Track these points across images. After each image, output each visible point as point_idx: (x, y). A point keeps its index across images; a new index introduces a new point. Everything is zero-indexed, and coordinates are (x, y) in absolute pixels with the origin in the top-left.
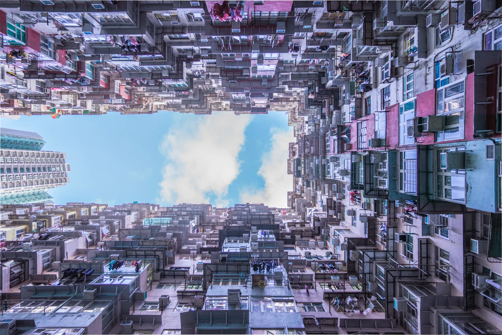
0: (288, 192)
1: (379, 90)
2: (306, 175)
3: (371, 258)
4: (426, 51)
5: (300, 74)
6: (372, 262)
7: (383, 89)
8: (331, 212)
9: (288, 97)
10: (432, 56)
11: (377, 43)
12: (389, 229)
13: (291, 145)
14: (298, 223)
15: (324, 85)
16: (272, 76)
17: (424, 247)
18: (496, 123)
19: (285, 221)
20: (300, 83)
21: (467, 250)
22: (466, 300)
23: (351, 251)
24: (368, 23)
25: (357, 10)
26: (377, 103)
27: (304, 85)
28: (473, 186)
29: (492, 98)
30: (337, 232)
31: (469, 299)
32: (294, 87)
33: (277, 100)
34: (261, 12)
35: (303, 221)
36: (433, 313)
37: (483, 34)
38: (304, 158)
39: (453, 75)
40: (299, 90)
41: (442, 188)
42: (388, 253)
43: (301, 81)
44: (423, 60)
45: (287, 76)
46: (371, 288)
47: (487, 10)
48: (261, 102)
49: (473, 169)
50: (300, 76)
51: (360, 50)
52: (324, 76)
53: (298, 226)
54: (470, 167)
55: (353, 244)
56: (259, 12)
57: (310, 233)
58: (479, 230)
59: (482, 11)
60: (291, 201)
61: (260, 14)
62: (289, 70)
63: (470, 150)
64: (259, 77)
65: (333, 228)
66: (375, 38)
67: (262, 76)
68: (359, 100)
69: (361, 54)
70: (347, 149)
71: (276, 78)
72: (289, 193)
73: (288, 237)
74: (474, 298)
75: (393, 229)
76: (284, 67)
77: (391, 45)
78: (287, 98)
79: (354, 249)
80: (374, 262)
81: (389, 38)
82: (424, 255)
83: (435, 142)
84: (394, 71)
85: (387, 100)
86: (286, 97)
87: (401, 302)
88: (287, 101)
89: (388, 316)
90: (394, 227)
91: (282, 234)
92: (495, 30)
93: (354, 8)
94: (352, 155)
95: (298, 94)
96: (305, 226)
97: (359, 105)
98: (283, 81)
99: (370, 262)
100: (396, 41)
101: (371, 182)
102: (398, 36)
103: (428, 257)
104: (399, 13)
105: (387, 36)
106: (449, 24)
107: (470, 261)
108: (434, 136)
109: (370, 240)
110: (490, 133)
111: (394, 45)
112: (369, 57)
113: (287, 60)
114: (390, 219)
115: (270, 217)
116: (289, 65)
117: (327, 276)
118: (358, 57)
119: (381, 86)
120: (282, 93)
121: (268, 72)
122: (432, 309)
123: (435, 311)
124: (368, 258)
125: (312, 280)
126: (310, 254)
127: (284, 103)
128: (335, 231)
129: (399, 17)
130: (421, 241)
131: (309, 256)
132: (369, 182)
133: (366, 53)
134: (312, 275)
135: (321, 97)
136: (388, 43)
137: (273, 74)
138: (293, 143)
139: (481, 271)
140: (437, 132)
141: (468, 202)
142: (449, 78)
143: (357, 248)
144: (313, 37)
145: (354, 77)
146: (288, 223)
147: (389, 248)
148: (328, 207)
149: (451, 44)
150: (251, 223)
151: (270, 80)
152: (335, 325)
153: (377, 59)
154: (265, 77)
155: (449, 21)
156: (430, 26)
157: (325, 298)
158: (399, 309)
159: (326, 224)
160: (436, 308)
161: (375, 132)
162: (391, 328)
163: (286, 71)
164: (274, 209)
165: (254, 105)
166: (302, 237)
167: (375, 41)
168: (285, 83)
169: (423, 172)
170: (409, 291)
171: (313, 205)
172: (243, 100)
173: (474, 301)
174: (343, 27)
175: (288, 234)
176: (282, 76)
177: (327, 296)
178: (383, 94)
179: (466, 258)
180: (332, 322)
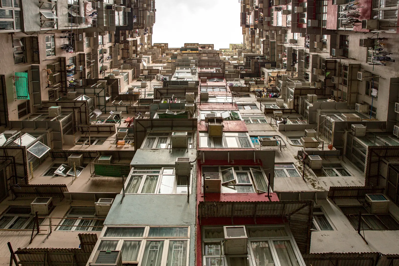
0: (168, 44)
1: (255, 103)
2: (182, 54)
3: (98, 94)
4: (285, 131)
5: (275, 48)
6: (95, 95)
7: (256, 105)
8: (146, 73)
9: (256, 42)
10: (280, 134)
11: (296, 98)
12: (126, 108)
13: (211, 45)
14: (136, 48)
15: (264, 66)
16: (272, 25)
17: (108, 129)
18: (210, 165)
19: (138, 39)
20: (267, 49)
21: (102, 153)
22: (58, 152)
23: (106, 81)
24: (315, 91)
25: (325, 82)
26: (243, 101)
27: (265, 52)
28: (156, 153)
29: (233, 163)
30: (125, 74)
31: (60, 154)
32: (263, 45)
33: (253, 33)
34: (327, 5)
35: (138, 53)
36: (47, 130)
37: (293, 163)
38: (198, 53)
39: (261, 146)
40: (261, 50)
41: (156, 136)
42: (104, 106)
43: (269, 50)
44: (278, 129)
45: (273, 38)
46: (71, 94)
47: (312, 163)
48: (250, 20)
49: (171, 153)
50: (273, 48)
51: (292, 88)
52: (272, 66)
53: (134, 48)
54: (173, 151)
55: (113, 83)
56: (327, 4)
57: (125, 56)
58: (120, 162)
59: (312, 161)
60: (158, 46)
61: (326, 6)
62: (279, 38)
63: (189, 151)
64: (272, 14)
65: (130, 72)
66: (300, 97)
67: (273, 16)
68: (247, 89)
69: (288, 89)
70: (201, 79)
71: (271, 28)
72: (166, 45)
73: (122, 38)
74: (61, 157)
75: (126, 110)
76: (281, 35)
77: (294, 109)
78: (254, 41)
79: (108, 83)
80: (95, 96)
81: (300, 107)
82: (100, 129)
83: (199, 131)
84: (270, 111)
85: (245, 108)
86: (256, 40)
87: (57, 111)
88: (252, 41)
89: (45, 103)
90: (127, 111)
91: (125, 34)
92: (295, 170)
93: (327, 80)
94: (196, 81)
95: (258, 49)
96: (134, 53)
97: (243, 89)
98: (269, 35)
99: (95, 93)
100: (297, 112)
101: (168, 94)
102: (301, 114)
103: (98, 132)
104: (319, 111)
105: (301, 106)
106: (305, 142)
107: (92, 155)
108: (204, 131)
109: (117, 96)
110: (202, 162)
111: (293, 111)
112: (285, 95)
113: (287, 37)
114: (135, 108)
115: (142, 25)
116: (283, 38)
117: (82, 63)
118: (285, 87)
119: (258, 104)
120: (259, 37)
121: (276, 20)
122: (50, 129)
123: (48, 131)
124: (98, 92)
125: (78, 51)
126: (105, 53)
127: (250, 39)
128: (127, 73)
129: (316, 111)
130: (113, 127)
131: (103, 52)
132: (169, 92)
133: (289, 93)
134: (83, 51)
135: (254, 65)
136: (296, 106)
137: (274, 24)
138: (213, 48)
139: (85, 163)
140: (208, 133)
141: (142, 150)
142: (259, 144)
143: (109, 86)
144: (306, 54)
145: (269, 86)
146: (136, 41)
147: (109, 108)
148: (151, 70)
149: (288, 145)
150: (134, 9)
151: (270, 23)
152: (33, 62)
153: (283, 100)
154: (272, 19)
155: (307, 142)
156: (306, 132)
157: (60, 59)
158: (51, 109)
159: (134, 67)
160: (50, 132)
161: (215, 97)
162: (34, 104)
163: (278, 36)
164: (151, 32)
165: (248, 15)
166: (122, 49)
167: (298, 97)
168: (267, 37)
169: (172, 123)
170: (66, 117)
171: (155, 60)
172: (252, 5)
173: (58, 157)
174: (312, 75)
175: (125, 38)
176: (274, 34)
177: (62, 59)
178: (250, 105)
179: (95, 153)
180: (36, 59)
